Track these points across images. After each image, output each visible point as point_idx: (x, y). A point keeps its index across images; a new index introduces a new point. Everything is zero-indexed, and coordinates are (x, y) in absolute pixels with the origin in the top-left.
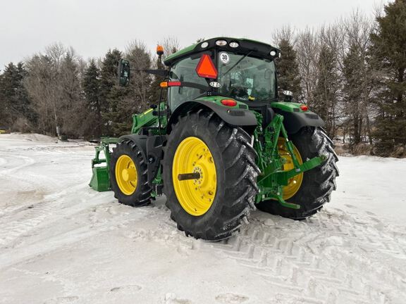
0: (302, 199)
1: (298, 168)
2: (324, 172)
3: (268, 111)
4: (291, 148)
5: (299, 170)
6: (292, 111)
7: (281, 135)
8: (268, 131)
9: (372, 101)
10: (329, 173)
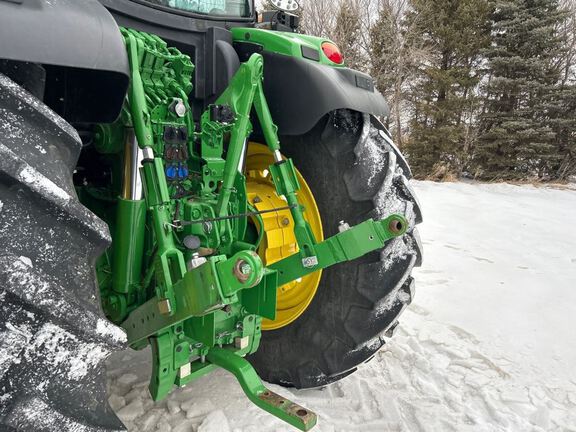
0: (317, 338)
1: (309, 255)
2: (387, 264)
3: (219, 50)
4: (288, 185)
5: (313, 261)
6: (297, 54)
7: (257, 136)
8: (212, 119)
9: (405, 95)
10: (401, 266)
